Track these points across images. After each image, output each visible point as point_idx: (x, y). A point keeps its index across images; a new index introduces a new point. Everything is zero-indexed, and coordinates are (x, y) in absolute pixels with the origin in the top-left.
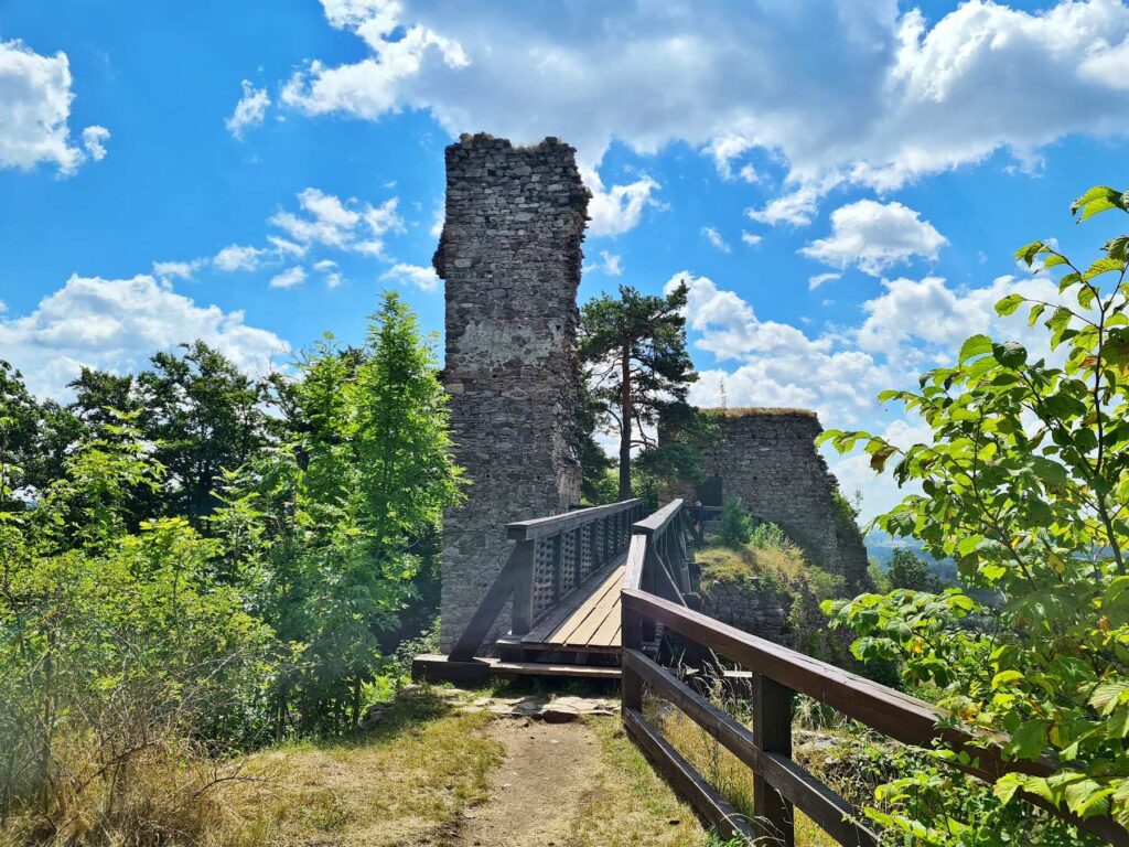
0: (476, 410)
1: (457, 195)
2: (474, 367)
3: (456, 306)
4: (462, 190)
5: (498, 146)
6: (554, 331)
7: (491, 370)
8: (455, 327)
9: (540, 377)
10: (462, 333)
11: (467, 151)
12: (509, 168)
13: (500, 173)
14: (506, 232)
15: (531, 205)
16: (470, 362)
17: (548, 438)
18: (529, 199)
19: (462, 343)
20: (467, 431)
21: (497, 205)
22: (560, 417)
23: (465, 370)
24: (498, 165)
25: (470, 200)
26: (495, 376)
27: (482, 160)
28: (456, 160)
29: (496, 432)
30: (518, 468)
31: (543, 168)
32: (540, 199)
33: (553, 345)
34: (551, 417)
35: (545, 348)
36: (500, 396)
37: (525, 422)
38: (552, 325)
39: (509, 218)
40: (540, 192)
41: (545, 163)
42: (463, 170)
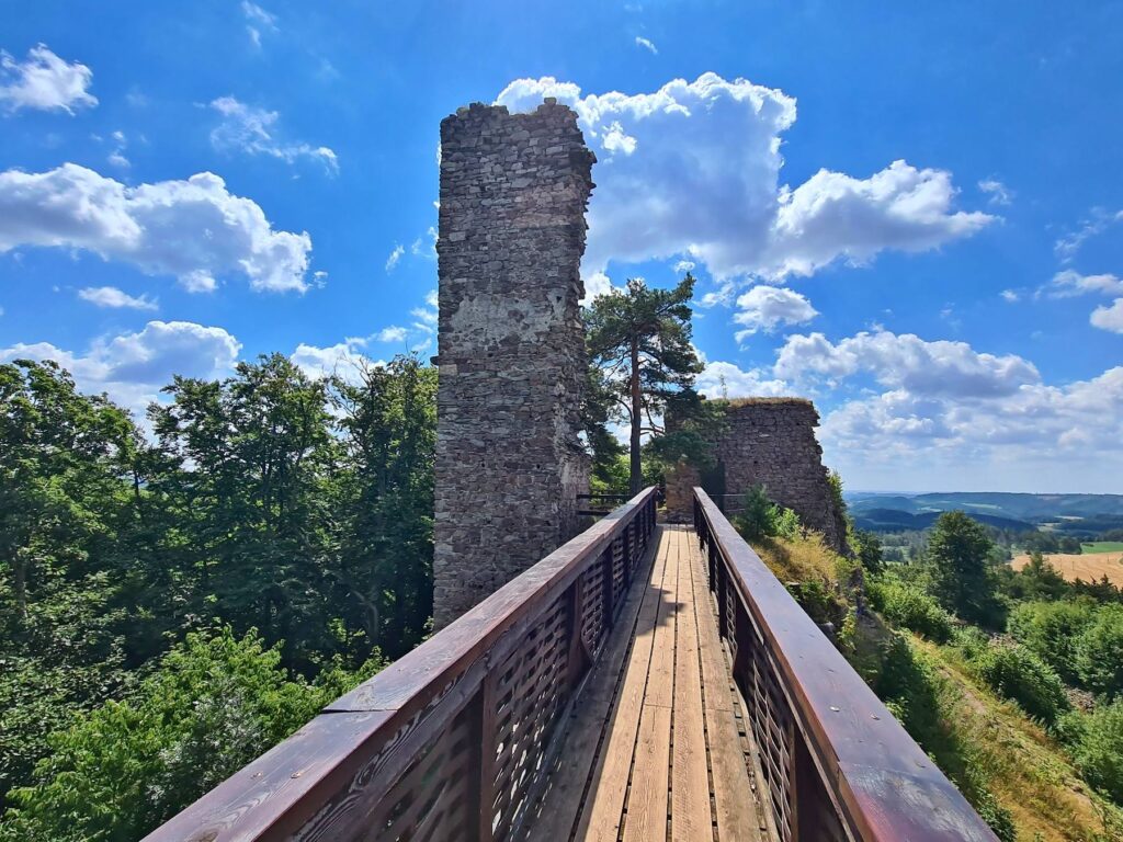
0: (470, 393)
1: (452, 167)
2: (468, 346)
3: (450, 282)
4: (457, 161)
5: (494, 113)
6: (554, 303)
7: (486, 348)
8: (449, 303)
9: (539, 354)
10: (456, 310)
11: (462, 121)
12: (505, 134)
13: (496, 140)
14: (503, 201)
15: (529, 170)
16: (464, 341)
17: (548, 422)
18: (526, 165)
19: (455, 321)
20: (460, 416)
21: (492, 173)
22: (563, 399)
23: (459, 349)
24: (494, 132)
25: (465, 171)
26: (490, 355)
27: (478, 130)
28: (451, 131)
29: (491, 417)
30: (515, 457)
31: (542, 131)
32: (539, 162)
33: (553, 318)
34: (552, 399)
35: (543, 322)
36: (496, 376)
37: (523, 405)
38: (551, 296)
39: (504, 186)
40: (538, 156)
41: (544, 126)
42: (459, 142)
